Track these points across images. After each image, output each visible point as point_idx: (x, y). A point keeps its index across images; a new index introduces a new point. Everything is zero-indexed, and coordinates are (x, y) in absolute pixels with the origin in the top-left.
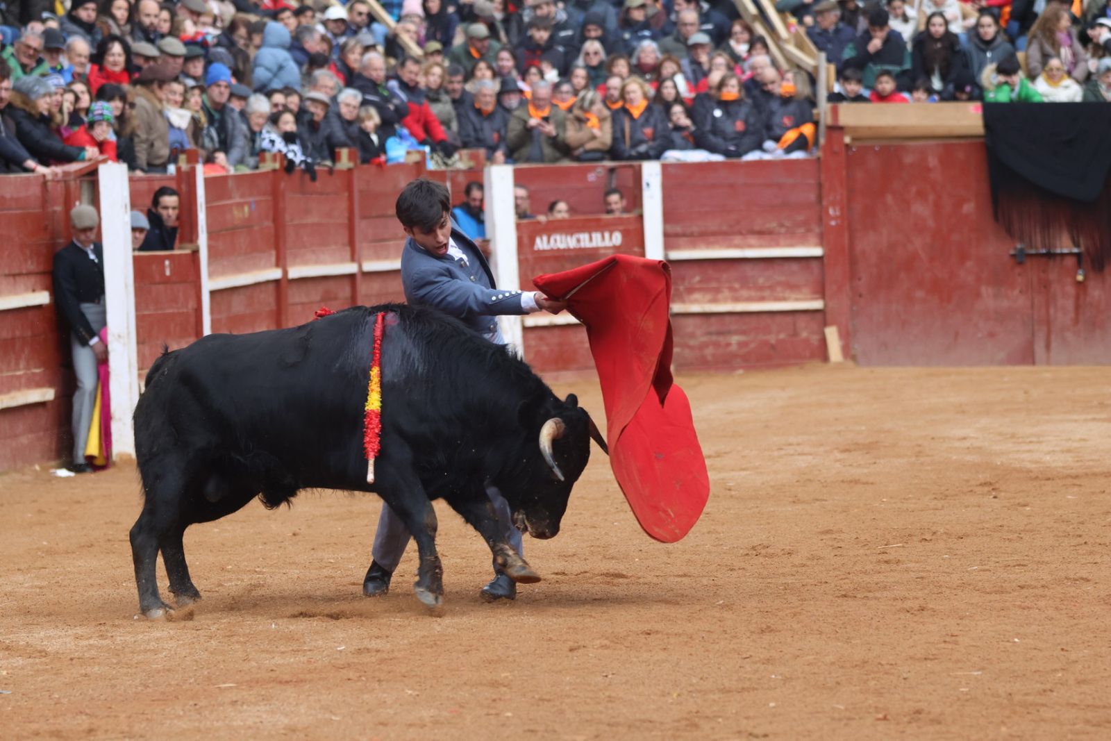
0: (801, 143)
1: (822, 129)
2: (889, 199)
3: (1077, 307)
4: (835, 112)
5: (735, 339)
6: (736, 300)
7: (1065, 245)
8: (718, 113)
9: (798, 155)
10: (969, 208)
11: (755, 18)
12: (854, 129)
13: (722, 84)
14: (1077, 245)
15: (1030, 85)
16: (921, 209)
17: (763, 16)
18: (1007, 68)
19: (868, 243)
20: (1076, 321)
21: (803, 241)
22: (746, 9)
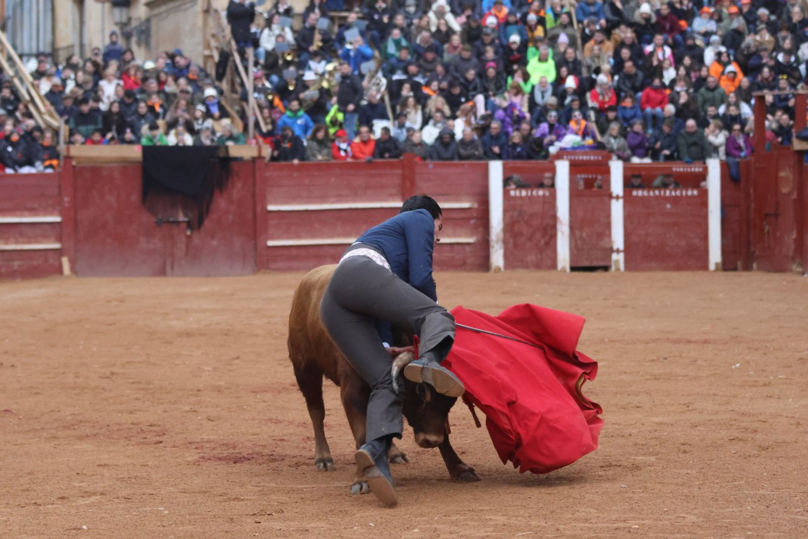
0: (51, 166)
1: (61, 158)
2: (95, 193)
3: (187, 247)
4: (68, 150)
5: (16, 264)
6: (17, 243)
7: (181, 218)
8: (10, 149)
9: (49, 171)
10: (135, 198)
11: (28, 102)
12: (78, 158)
13: (12, 133)
14: (186, 216)
15: (164, 138)
16: (111, 199)
17: (32, 100)
18: (154, 127)
19: (85, 215)
20: (187, 254)
21: (51, 214)
22: (23, 97)
